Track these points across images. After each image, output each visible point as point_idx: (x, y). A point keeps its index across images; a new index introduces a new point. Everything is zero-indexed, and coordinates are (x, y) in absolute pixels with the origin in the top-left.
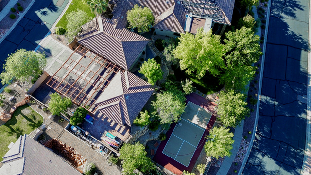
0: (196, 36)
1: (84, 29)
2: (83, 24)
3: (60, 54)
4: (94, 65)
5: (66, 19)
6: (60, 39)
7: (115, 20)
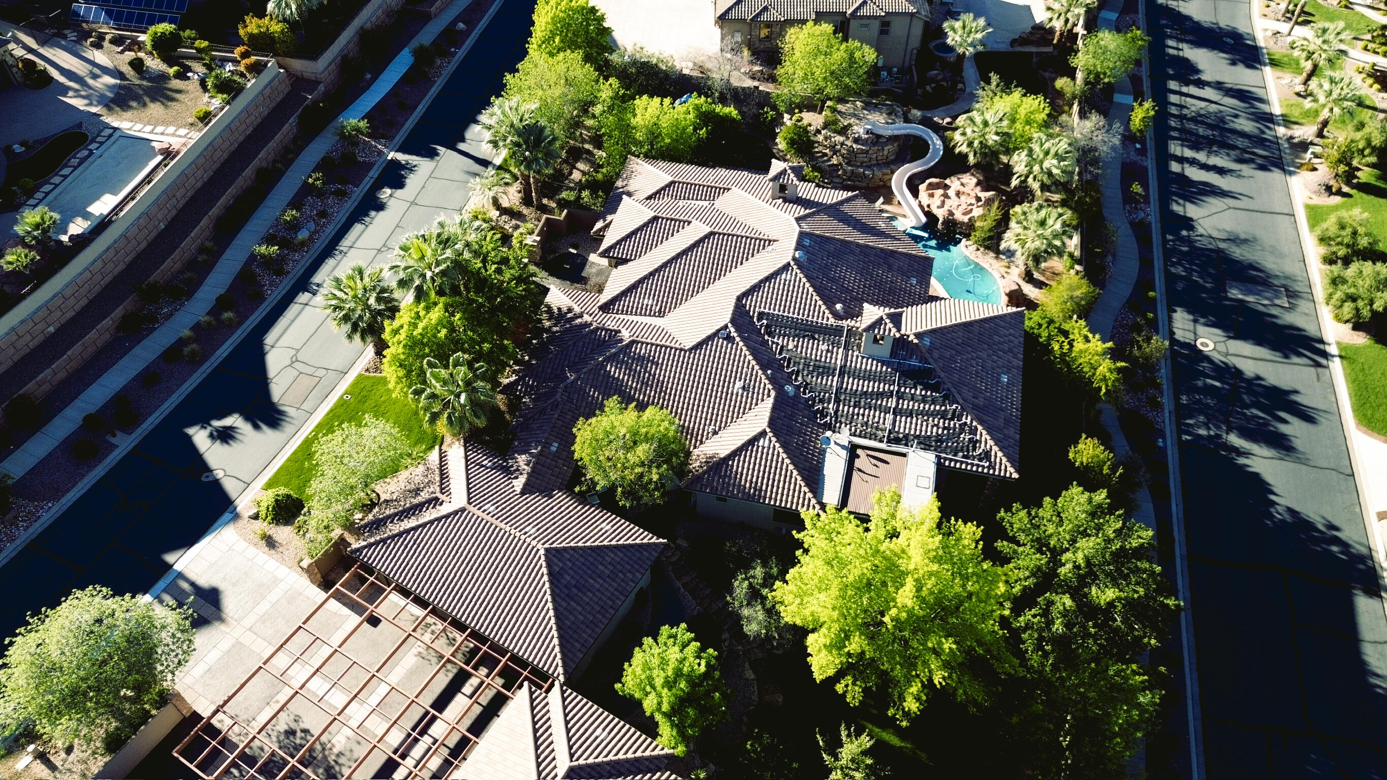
0: (872, 525)
1: (383, 497)
2: (383, 475)
3: (264, 607)
4: (409, 659)
5: (310, 456)
6: (270, 542)
7: (522, 459)
